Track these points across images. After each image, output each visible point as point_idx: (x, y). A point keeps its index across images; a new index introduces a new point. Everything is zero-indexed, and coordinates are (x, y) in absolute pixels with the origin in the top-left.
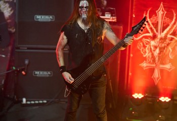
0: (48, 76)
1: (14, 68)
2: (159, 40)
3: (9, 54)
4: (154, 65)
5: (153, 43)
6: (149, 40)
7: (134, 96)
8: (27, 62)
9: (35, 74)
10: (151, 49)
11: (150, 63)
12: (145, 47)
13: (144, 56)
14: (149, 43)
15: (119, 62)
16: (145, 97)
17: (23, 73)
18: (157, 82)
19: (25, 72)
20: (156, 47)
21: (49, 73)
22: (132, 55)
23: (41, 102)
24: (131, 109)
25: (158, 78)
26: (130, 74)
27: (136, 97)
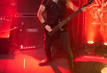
0: (36, 31)
1: (15, 27)
2: (103, 8)
3: (11, 19)
4: (100, 24)
5: (99, 10)
6: (96, 8)
7: (88, 42)
8: (23, 24)
10: (98, 13)
11: (97, 22)
12: (94, 12)
13: (94, 18)
14: (97, 10)
15: (79, 22)
16: (95, 43)
18: (102, 33)
19: (21, 29)
20: (101, 13)
21: (36, 30)
22: (86, 18)
23: (32, 47)
24: (86, 50)
25: (102, 31)
26: (85, 29)
27: (89, 43)
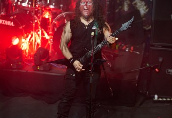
1: (148, 65)
3: (143, 51)
8: (161, 60)
9: (168, 72)
17: (156, 70)
19: (158, 69)
